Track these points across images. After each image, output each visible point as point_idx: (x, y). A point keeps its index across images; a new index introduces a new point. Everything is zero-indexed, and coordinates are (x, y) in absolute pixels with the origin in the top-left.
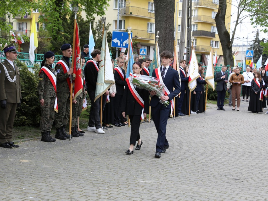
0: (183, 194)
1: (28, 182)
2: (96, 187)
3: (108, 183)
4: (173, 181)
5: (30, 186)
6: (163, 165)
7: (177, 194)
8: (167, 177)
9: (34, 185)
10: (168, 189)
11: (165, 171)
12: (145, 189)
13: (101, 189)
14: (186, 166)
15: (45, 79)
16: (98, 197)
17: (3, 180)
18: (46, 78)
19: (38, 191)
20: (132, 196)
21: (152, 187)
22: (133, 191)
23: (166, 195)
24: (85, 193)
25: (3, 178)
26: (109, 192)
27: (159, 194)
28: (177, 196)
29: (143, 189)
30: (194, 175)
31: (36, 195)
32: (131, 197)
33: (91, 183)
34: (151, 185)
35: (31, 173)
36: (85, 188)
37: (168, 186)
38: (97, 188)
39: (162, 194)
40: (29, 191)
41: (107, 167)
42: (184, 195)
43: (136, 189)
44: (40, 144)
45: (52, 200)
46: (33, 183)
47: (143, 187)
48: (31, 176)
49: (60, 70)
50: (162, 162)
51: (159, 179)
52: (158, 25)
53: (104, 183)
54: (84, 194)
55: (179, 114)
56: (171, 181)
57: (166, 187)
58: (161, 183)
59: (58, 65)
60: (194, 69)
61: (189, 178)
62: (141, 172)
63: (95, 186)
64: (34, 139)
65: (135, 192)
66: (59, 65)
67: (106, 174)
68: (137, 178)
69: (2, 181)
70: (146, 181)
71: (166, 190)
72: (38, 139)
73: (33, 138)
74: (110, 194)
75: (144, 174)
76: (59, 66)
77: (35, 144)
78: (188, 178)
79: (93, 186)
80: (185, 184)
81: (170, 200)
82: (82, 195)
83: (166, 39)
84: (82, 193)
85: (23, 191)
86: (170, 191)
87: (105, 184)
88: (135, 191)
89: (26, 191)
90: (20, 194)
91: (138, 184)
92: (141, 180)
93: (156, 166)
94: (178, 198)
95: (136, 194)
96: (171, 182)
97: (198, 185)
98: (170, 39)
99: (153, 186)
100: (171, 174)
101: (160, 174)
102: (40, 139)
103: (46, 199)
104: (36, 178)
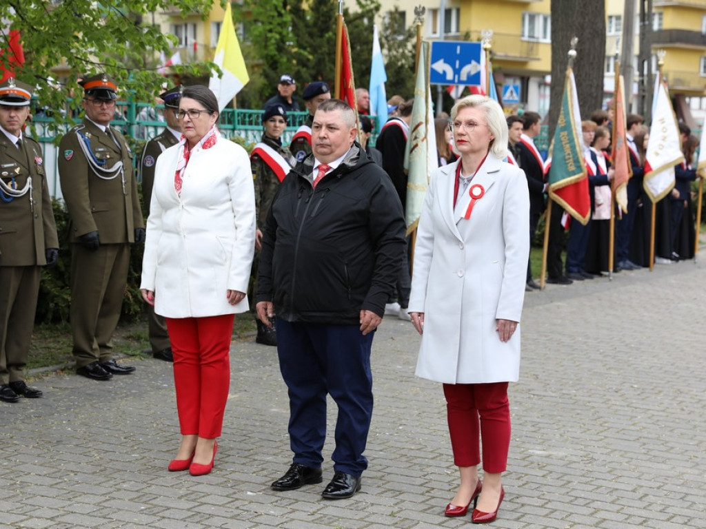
0: (658, 488)
1: (238, 453)
2: (417, 467)
3: (448, 455)
4: (626, 452)
5: (243, 464)
6: (593, 407)
7: (642, 486)
8: (606, 440)
9: (255, 460)
10: (612, 473)
11: (601, 425)
12: (551, 472)
13: (431, 473)
14: (658, 411)
15: (263, 176)
16: (427, 494)
17: (174, 447)
18: (266, 174)
19: (266, 476)
20: (517, 492)
21: (570, 468)
22: (519, 479)
23: (612, 492)
24: (389, 482)
25: (173, 442)
26: (453, 480)
27: (591, 488)
28: (641, 492)
29: (545, 472)
30: (682, 434)
31: (264, 487)
32: (515, 496)
33: (402, 456)
34: (566, 462)
35: (242, 430)
36: (387, 470)
37: (613, 465)
38: (421, 470)
39: (598, 487)
40: (243, 477)
41: (439, 413)
42: (660, 490)
43: (526, 475)
44: (256, 352)
45: (306, 500)
46: (252, 455)
47: (544, 467)
48: (244, 438)
49: (304, 152)
50: (590, 399)
51: (586, 446)
52: (560, 19)
53: (437, 457)
54: (387, 486)
55: (621, 264)
56: (621, 451)
57: (607, 468)
58: (592, 458)
59: (299, 140)
60: (664, 140)
61: (669, 445)
62: (533, 426)
63: (415, 464)
64: (239, 337)
65: (524, 482)
66: (302, 140)
67: (440, 433)
68: (524, 442)
69: (171, 449)
70: (551, 452)
71: (609, 477)
72: (249, 336)
73: (237, 336)
74: (455, 485)
75: (542, 431)
76: (302, 143)
77: (242, 350)
78: (666, 442)
79: (408, 465)
80: (660, 460)
81: (622, 503)
82: (383, 490)
83: (582, 59)
84: (383, 484)
85: (227, 476)
86: (619, 480)
87: (441, 460)
88: (525, 479)
89: (236, 476)
90: (221, 483)
91: (530, 459)
92: (537, 448)
93: (574, 409)
94: (644, 499)
95: (526, 486)
96: (621, 456)
97: (697, 464)
98: (594, 58)
99: (571, 466)
100: (618, 432)
101: (588, 432)
102: (255, 338)
103: (290, 499)
104: (257, 442)
